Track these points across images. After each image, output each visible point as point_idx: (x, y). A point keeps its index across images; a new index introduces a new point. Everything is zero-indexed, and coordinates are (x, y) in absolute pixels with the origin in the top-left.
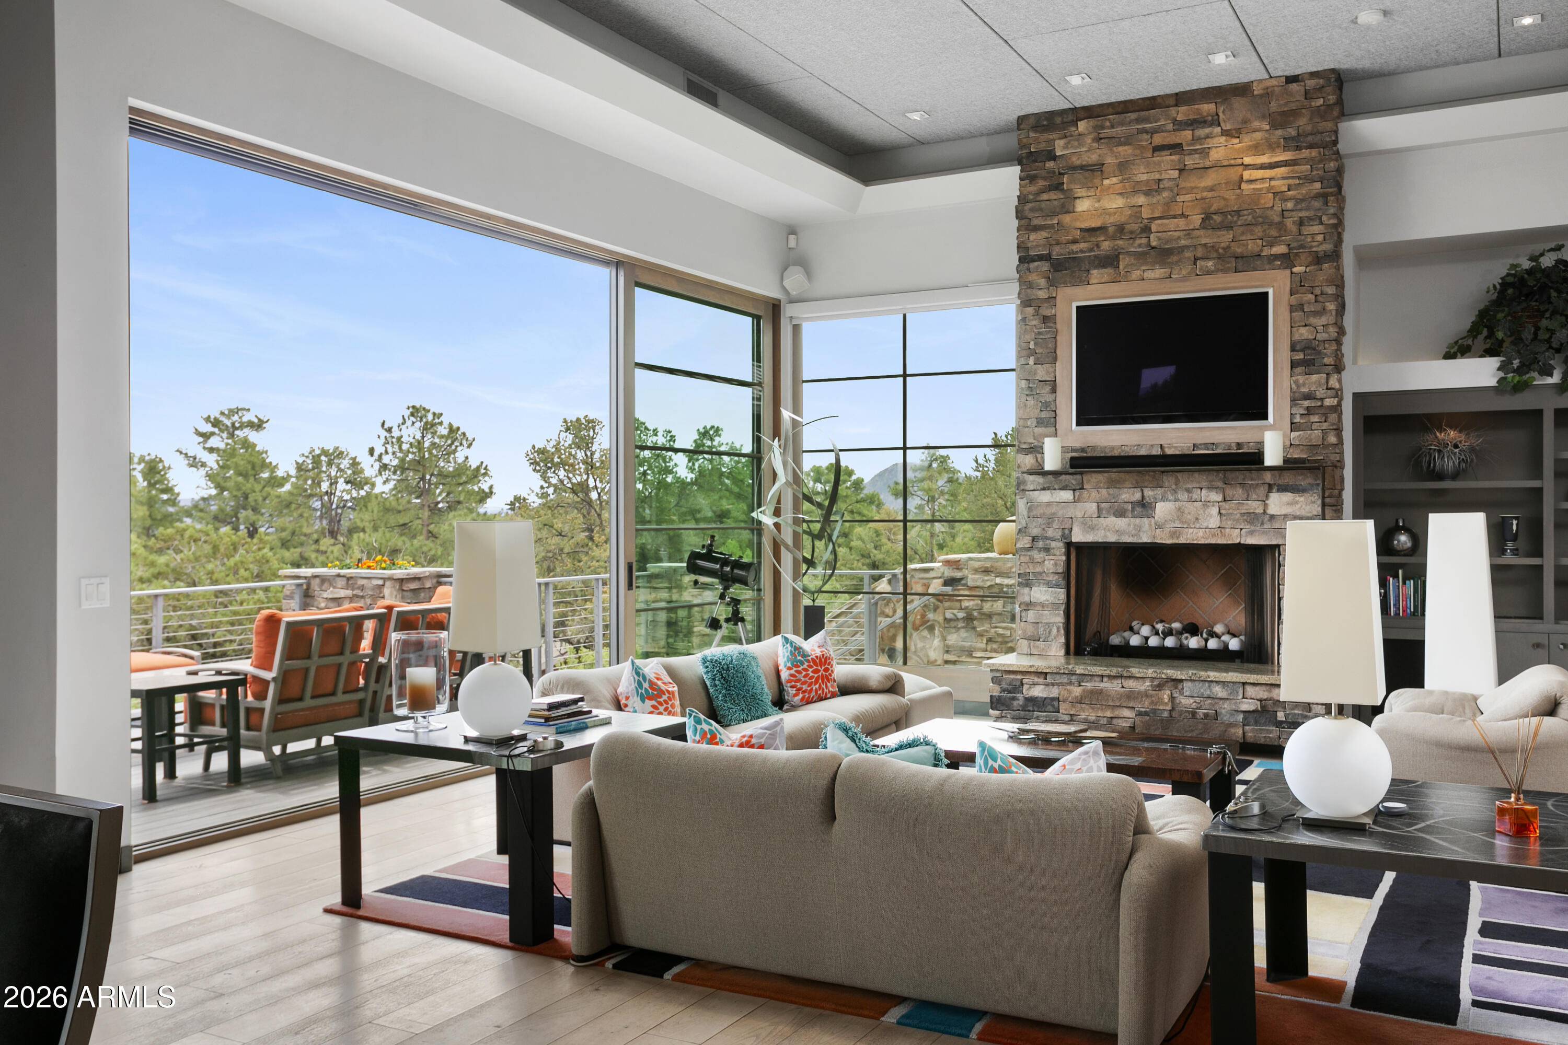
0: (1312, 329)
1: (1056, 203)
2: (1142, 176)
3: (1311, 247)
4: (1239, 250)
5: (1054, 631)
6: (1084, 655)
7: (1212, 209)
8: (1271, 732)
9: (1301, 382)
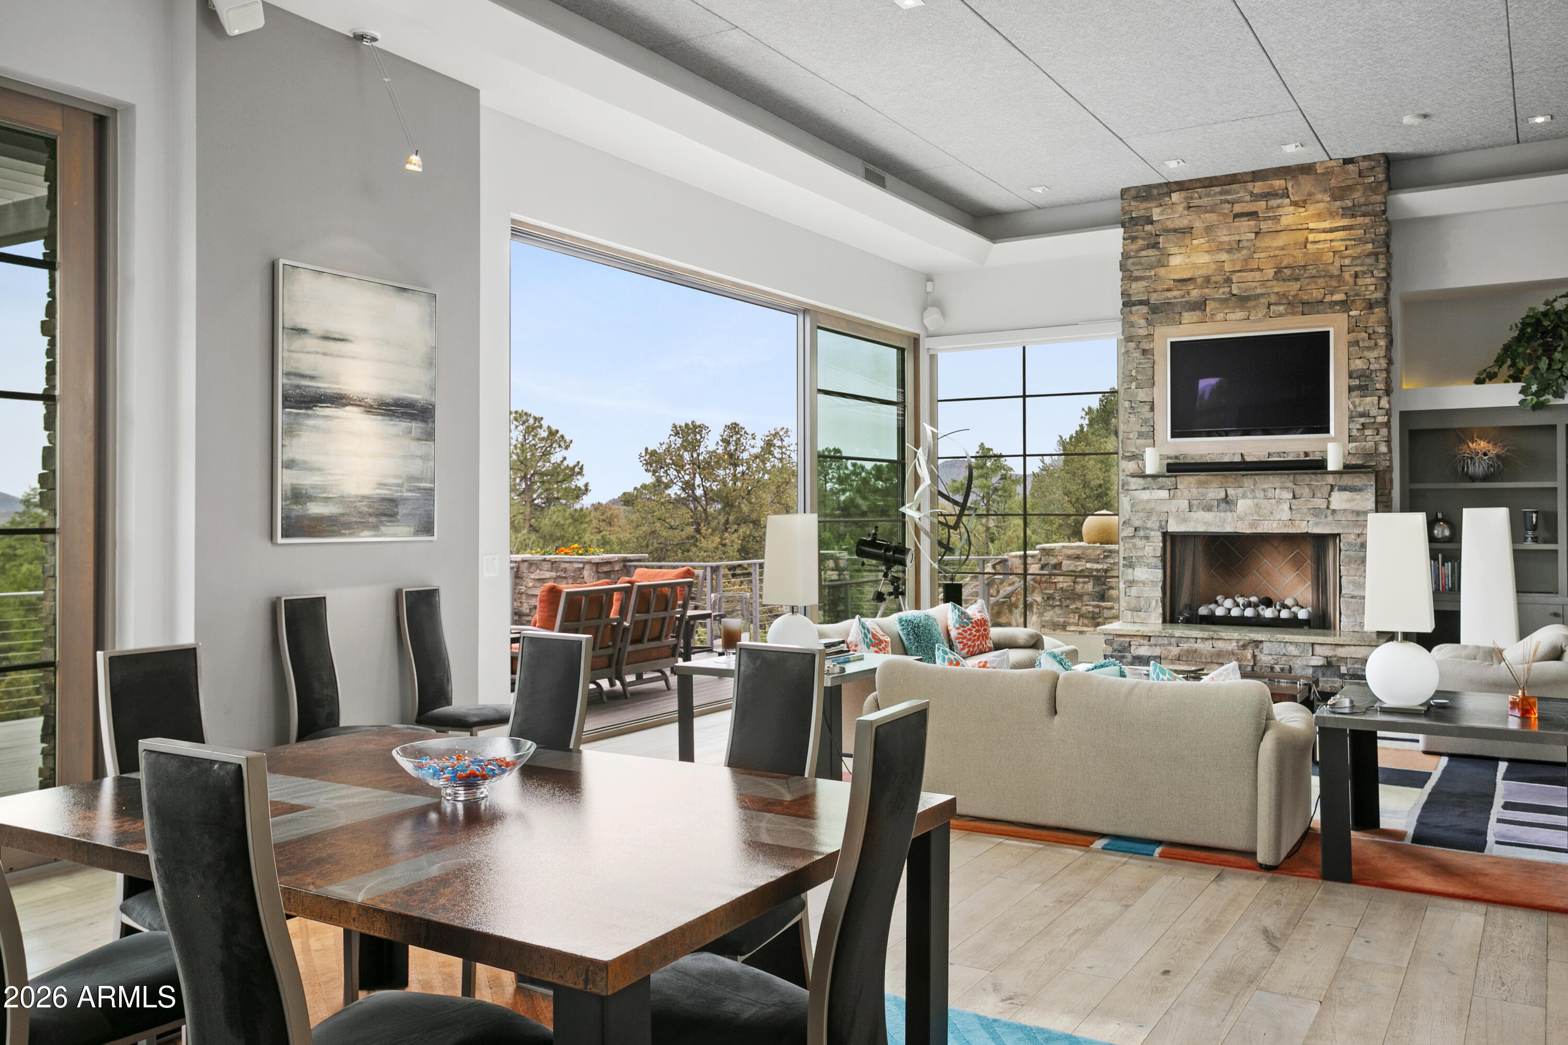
0: (1366, 361)
1: (1153, 258)
2: (1224, 236)
3: (1365, 295)
4: (1306, 298)
5: (1154, 603)
6: (1178, 623)
7: (1283, 265)
8: (1335, 682)
9: (1357, 403)
